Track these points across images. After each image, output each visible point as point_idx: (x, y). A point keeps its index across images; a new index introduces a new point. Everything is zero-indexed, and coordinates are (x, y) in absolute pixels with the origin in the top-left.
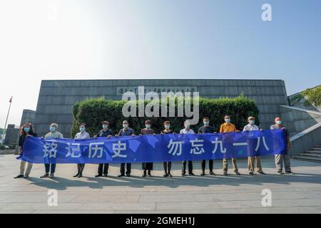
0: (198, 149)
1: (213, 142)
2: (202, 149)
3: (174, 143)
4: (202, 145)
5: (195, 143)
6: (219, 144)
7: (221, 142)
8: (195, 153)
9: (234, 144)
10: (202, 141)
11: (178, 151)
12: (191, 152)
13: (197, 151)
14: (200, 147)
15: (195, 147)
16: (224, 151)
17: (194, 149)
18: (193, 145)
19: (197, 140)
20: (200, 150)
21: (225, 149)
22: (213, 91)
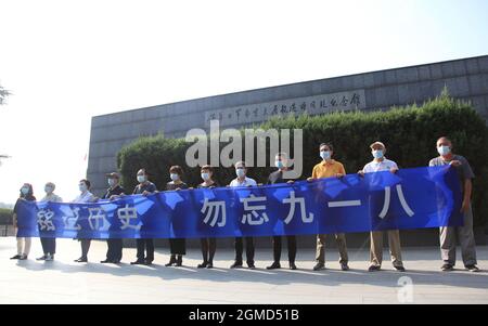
0: (256, 215)
1: (285, 201)
2: (264, 214)
3: (211, 204)
4: (263, 207)
5: (250, 204)
6: (298, 205)
7: (302, 200)
8: (251, 222)
9: (331, 205)
10: (264, 199)
11: (220, 220)
12: (243, 222)
13: (253, 218)
14: (260, 212)
15: (250, 212)
16: (308, 219)
17: (249, 216)
18: (247, 208)
19: (253, 199)
20: (261, 216)
21: (311, 215)
22: (403, 92)
